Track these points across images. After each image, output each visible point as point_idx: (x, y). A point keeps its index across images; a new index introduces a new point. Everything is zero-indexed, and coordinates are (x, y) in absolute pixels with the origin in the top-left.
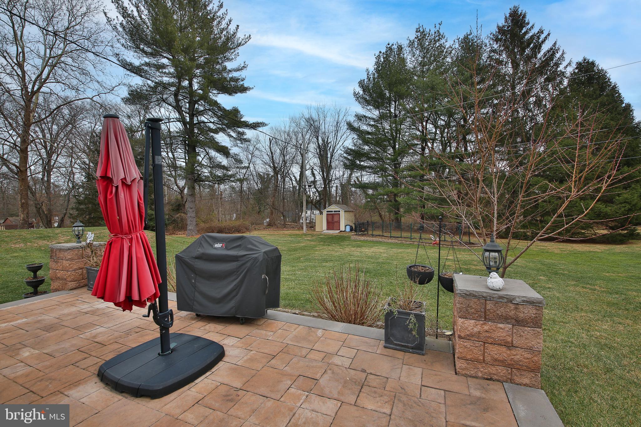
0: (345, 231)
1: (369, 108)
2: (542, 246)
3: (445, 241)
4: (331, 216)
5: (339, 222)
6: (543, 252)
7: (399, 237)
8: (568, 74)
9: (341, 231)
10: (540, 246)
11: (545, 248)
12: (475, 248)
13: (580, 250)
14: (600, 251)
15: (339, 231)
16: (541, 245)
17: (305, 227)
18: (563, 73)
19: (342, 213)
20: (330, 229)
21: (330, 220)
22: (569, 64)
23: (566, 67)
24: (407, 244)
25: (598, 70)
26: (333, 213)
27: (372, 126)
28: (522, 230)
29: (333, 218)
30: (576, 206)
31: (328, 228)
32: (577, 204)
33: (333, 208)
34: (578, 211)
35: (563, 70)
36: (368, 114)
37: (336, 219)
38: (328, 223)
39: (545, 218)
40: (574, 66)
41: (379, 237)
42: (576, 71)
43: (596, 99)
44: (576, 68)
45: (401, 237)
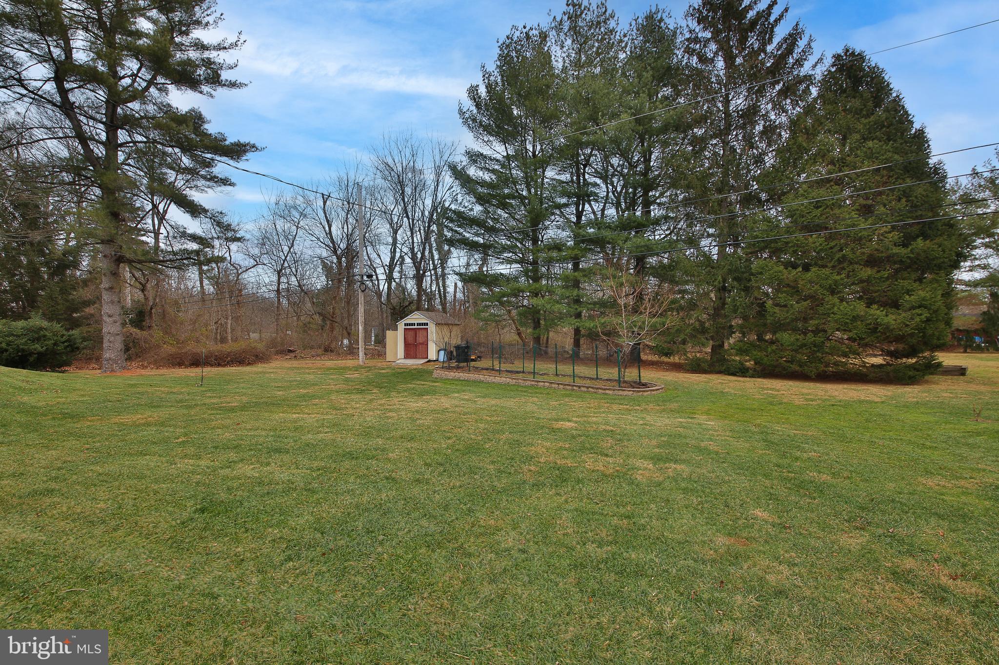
0: (437, 360)
1: (486, 139)
2: (771, 389)
3: (597, 378)
4: (412, 333)
5: (426, 344)
6: (771, 403)
7: (518, 372)
8: (819, 77)
9: (430, 361)
10: (768, 389)
11: (776, 393)
12: (646, 394)
13: (841, 397)
14: (878, 400)
15: (426, 360)
16: (769, 386)
17: (361, 354)
18: (809, 78)
19: (432, 328)
20: (411, 358)
21: (411, 340)
22: (820, 60)
23: (814, 66)
24: (526, 387)
25: (868, 67)
26: (416, 327)
27: (493, 171)
28: (737, 358)
29: (416, 336)
30: (833, 313)
31: (407, 356)
32: (836, 309)
33: (416, 318)
34: (836, 321)
35: (810, 73)
36: (486, 151)
37: (420, 339)
38: (407, 345)
39: (778, 335)
40: (829, 61)
41: (484, 371)
42: (833, 70)
43: (867, 116)
44: (833, 66)
45: (523, 372)
